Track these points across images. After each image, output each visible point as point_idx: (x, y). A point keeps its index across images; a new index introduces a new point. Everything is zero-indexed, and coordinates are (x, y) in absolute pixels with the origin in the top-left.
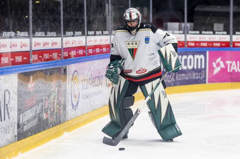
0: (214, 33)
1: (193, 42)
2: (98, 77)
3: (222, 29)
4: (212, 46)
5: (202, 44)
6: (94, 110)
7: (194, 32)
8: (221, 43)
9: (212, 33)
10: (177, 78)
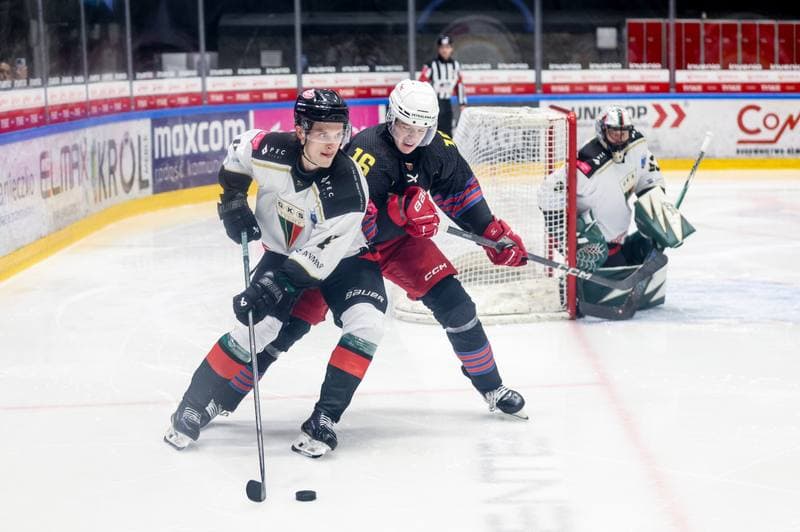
0: (264, 73)
1: (218, 93)
2: (23, 178)
3: (278, 63)
4: (262, 101)
5: (239, 97)
6: (18, 249)
7: (221, 72)
8: (279, 91)
9: (258, 71)
10: (190, 173)
